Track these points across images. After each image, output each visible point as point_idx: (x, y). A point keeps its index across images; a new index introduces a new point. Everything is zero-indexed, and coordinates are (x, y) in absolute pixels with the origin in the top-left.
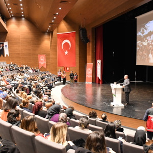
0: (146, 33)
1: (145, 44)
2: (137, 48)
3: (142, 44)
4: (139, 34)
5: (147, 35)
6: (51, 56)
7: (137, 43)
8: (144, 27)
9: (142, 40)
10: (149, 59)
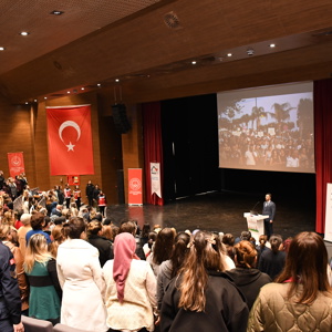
0: (238, 116)
1: (237, 133)
2: (220, 140)
3: (229, 133)
4: (222, 116)
5: (240, 121)
6: (37, 155)
7: (220, 130)
8: (233, 106)
9: (231, 126)
10: (245, 159)
